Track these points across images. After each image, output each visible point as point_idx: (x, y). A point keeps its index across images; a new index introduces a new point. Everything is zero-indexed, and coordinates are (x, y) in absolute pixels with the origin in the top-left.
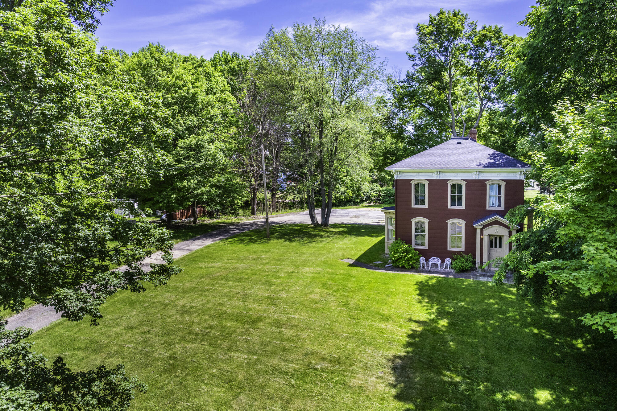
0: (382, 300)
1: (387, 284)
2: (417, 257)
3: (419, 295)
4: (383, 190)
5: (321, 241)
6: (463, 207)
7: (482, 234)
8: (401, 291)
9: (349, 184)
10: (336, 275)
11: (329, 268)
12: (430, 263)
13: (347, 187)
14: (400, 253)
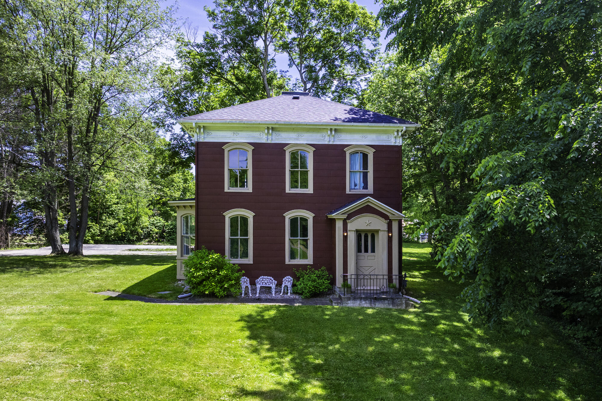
0: (176, 352)
1: (185, 322)
2: (237, 274)
3: (250, 338)
4: (168, 226)
5: (61, 272)
6: (310, 190)
7: (345, 229)
8: (214, 333)
9: (121, 216)
10: (78, 314)
11: (65, 305)
12: (258, 286)
13: (118, 219)
14: (206, 268)
